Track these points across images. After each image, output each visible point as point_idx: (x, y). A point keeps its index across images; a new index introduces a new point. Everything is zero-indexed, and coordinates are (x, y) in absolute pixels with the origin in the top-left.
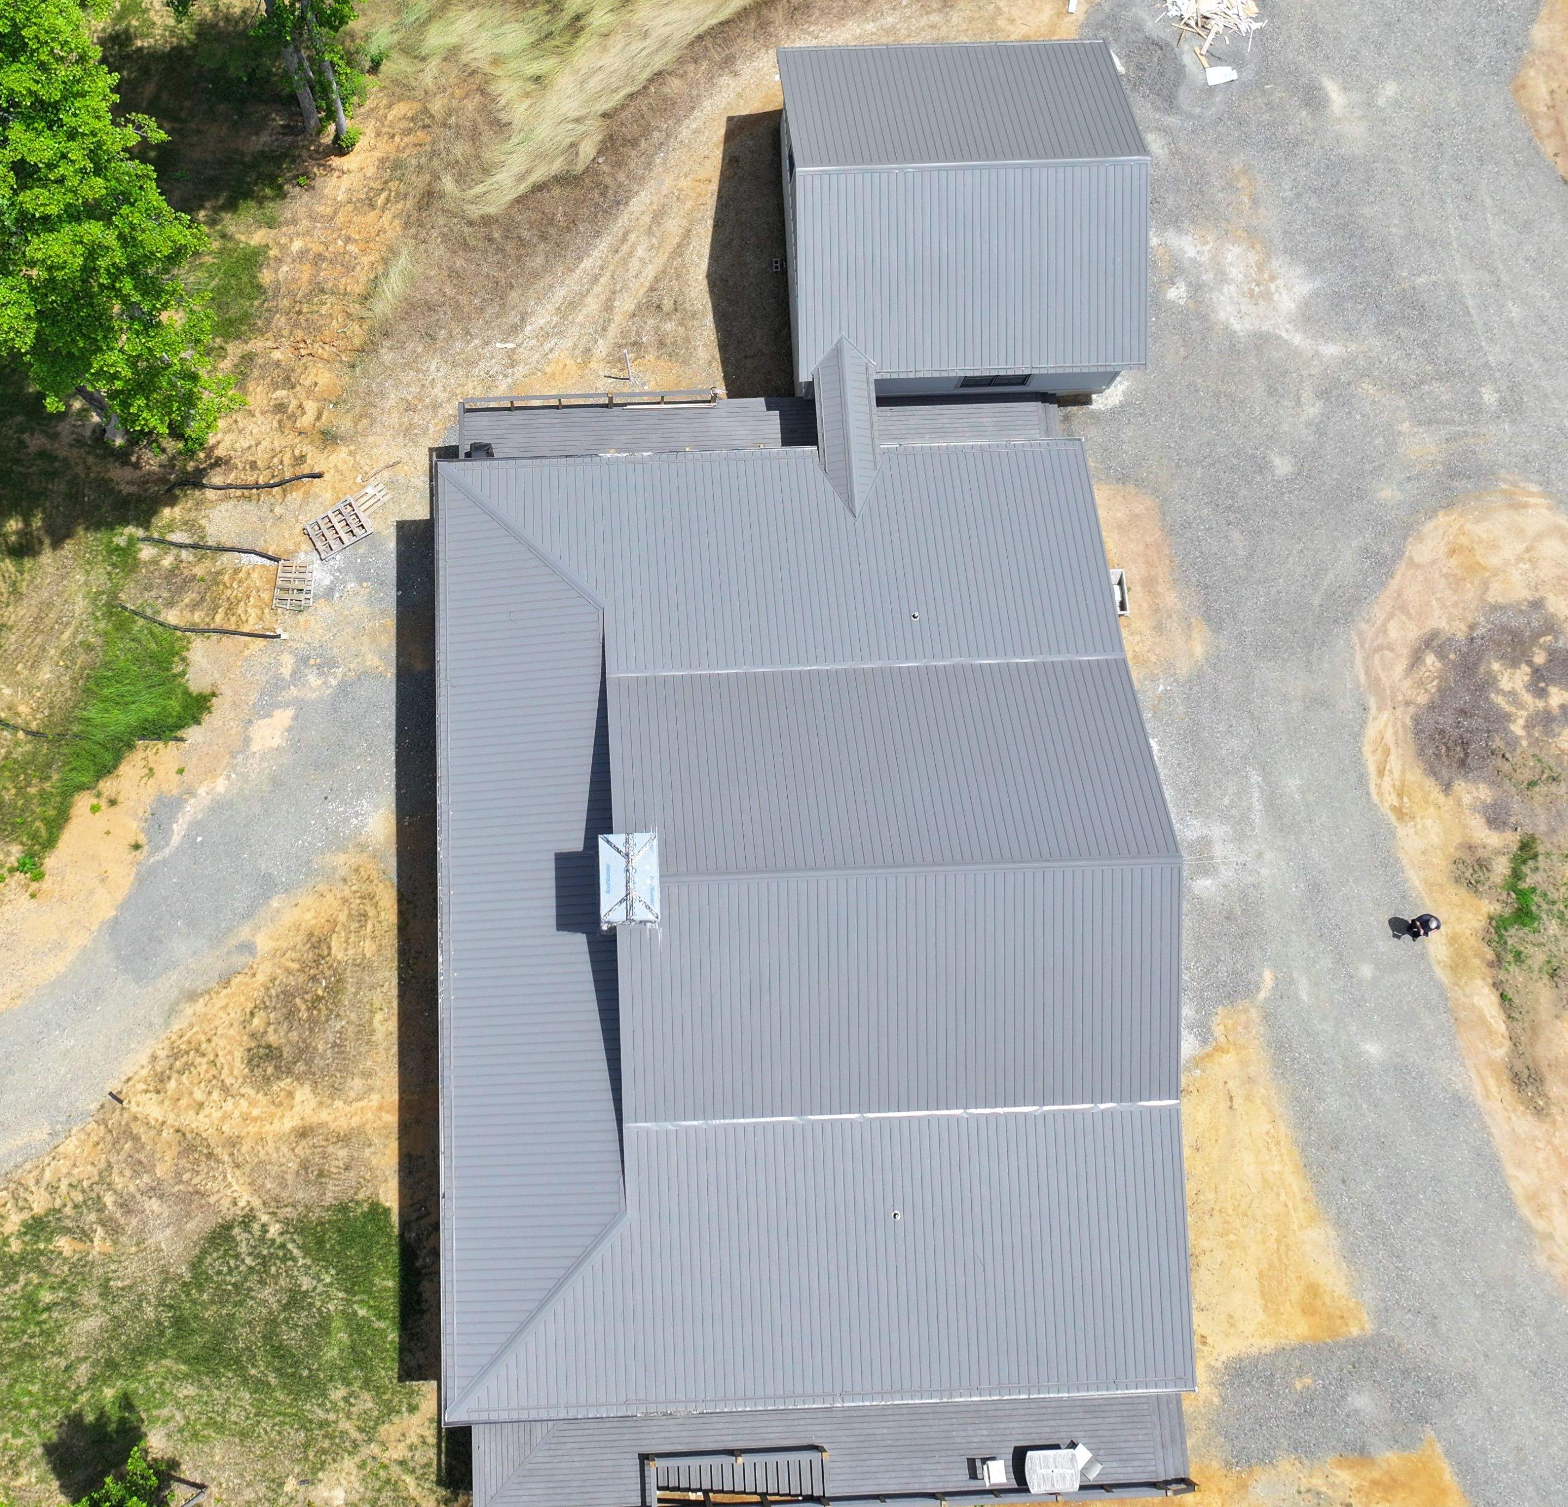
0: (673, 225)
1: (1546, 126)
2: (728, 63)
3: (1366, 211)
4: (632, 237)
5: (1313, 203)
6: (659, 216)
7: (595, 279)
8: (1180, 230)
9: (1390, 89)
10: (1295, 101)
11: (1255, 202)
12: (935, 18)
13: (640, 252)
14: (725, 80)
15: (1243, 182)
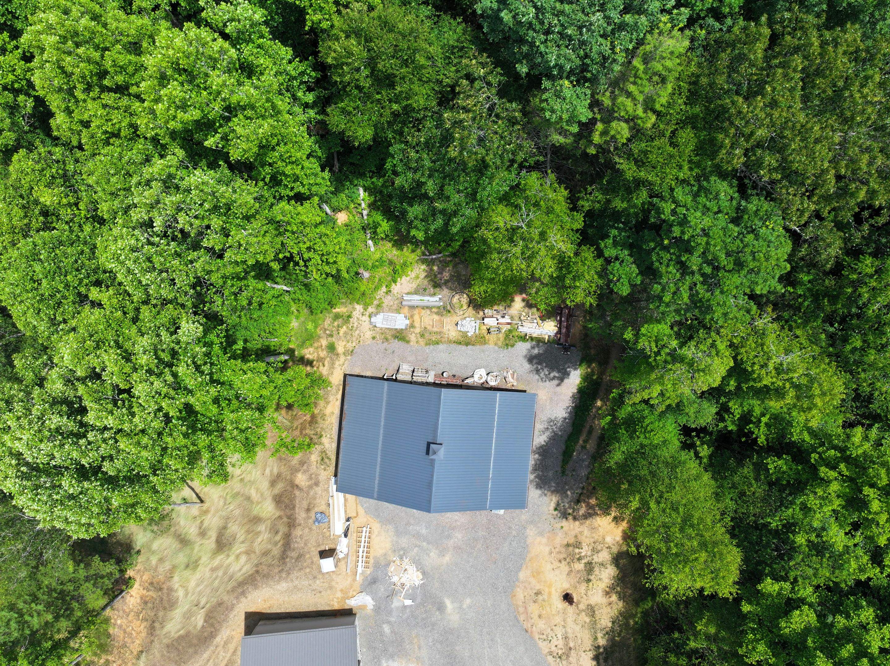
0: (232, 647)
1: (521, 610)
2: (243, 593)
3: (457, 648)
4: (218, 649)
5: (439, 646)
6: (226, 643)
7: (208, 660)
8: (393, 660)
9: (468, 601)
10: (435, 609)
11: (419, 648)
12: (310, 582)
13: (222, 653)
14: (243, 599)
15: (416, 640)
